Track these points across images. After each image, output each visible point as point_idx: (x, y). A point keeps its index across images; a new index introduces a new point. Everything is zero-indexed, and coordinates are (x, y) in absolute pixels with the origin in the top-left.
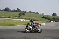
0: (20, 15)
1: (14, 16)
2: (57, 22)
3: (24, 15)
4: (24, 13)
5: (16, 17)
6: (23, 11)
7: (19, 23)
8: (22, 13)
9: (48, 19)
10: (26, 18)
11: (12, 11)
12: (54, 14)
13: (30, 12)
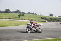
0: (20, 16)
1: (14, 17)
2: (54, 22)
3: (23, 16)
4: (23, 14)
5: (16, 18)
6: (23, 12)
7: (19, 23)
8: (22, 14)
9: (45, 19)
10: (25, 19)
11: (12, 12)
12: (51, 15)
13: (29, 13)
